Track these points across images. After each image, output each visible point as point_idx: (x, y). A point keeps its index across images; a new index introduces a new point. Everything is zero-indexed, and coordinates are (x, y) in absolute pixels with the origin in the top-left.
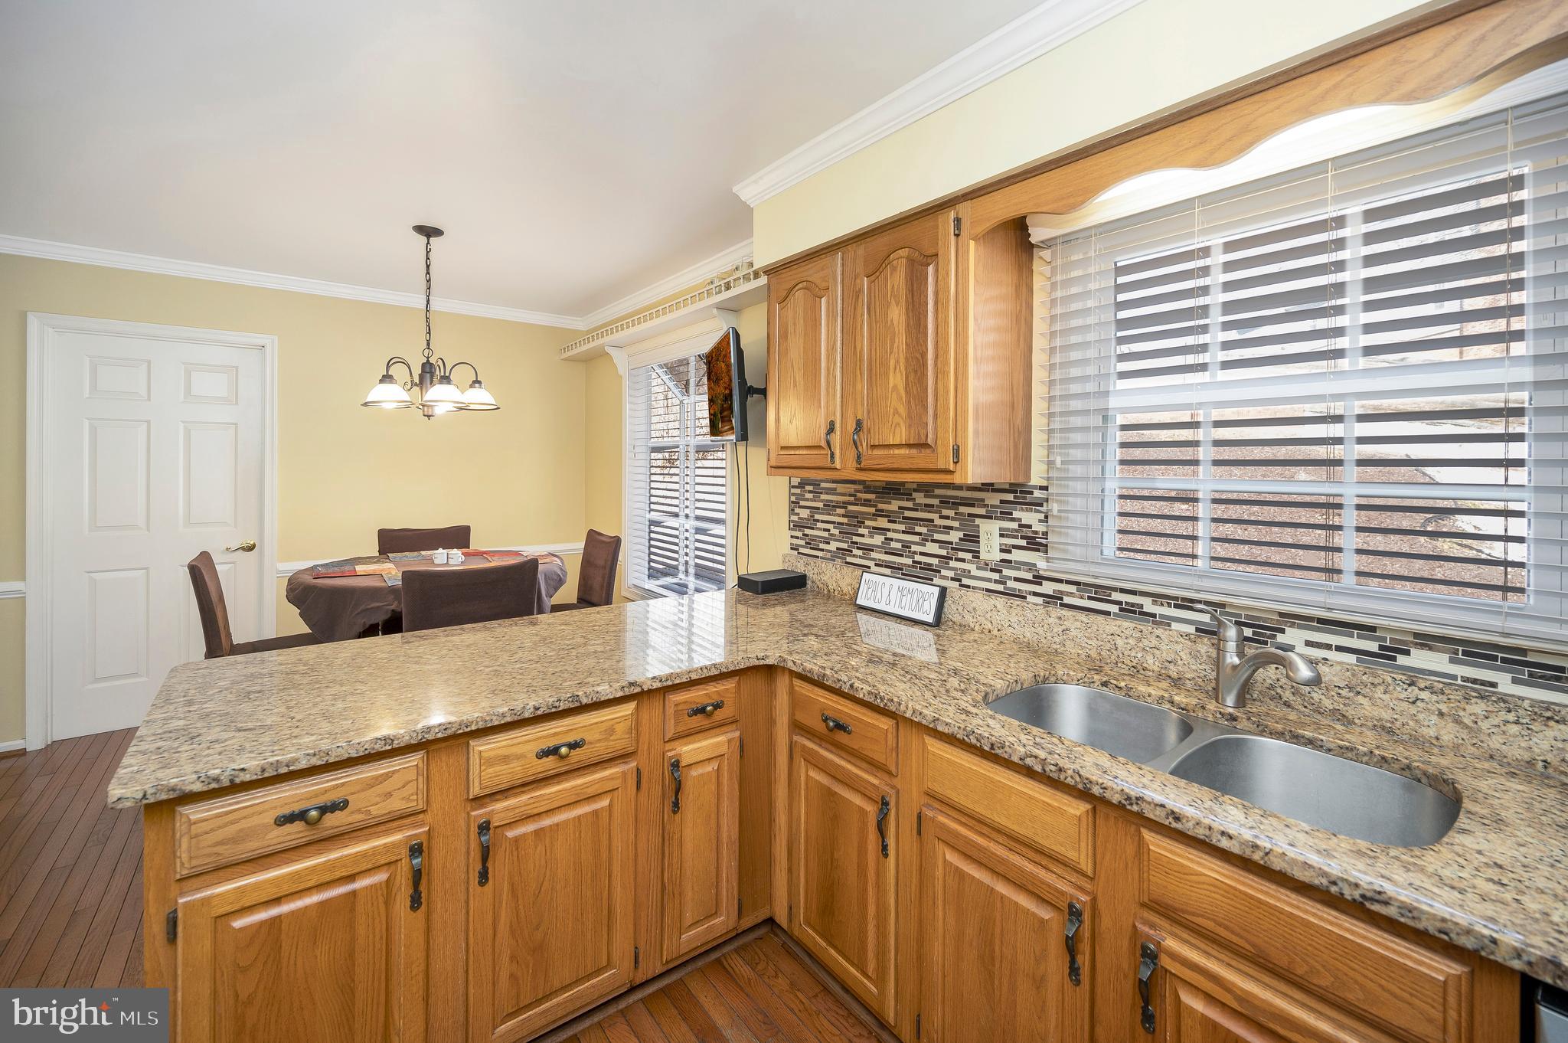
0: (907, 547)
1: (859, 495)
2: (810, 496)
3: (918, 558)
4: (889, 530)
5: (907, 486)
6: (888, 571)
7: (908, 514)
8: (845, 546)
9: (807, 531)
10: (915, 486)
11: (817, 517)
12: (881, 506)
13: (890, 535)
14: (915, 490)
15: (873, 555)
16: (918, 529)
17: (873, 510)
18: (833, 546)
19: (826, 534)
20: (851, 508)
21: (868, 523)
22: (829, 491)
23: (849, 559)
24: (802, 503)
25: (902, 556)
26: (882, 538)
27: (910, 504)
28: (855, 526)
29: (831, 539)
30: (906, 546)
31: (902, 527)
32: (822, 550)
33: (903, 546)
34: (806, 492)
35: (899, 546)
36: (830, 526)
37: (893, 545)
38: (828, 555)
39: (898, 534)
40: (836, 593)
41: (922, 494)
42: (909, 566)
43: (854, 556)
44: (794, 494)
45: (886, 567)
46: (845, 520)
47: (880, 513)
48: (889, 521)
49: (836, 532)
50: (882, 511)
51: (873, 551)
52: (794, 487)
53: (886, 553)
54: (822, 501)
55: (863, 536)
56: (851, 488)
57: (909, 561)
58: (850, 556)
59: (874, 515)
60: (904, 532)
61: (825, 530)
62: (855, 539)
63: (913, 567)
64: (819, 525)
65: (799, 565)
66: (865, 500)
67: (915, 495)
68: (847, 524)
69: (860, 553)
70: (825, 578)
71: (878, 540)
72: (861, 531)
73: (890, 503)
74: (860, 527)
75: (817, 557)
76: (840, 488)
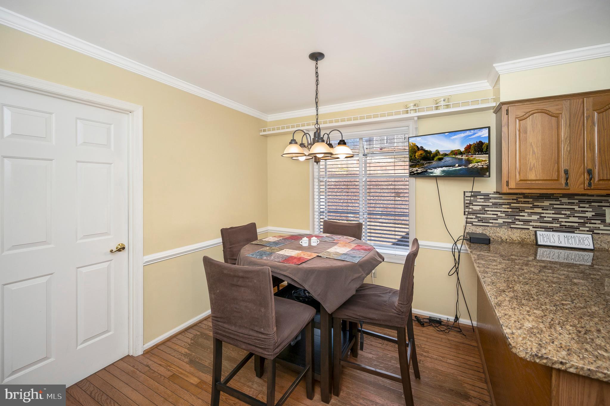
0: (556, 220)
1: (519, 200)
2: (483, 200)
3: (562, 224)
4: (543, 213)
5: (555, 195)
6: (543, 230)
7: (555, 206)
8: (510, 221)
9: (478, 215)
10: (561, 195)
11: (486, 209)
12: (535, 204)
13: (542, 215)
14: (560, 197)
15: (531, 224)
16: (563, 212)
17: (531, 205)
18: (500, 221)
19: (495, 216)
20: (512, 205)
21: (526, 211)
22: (495, 198)
23: (512, 226)
24: (474, 203)
25: (553, 223)
26: (538, 217)
27: (558, 203)
28: (517, 212)
29: (499, 218)
30: (554, 219)
31: (553, 212)
32: (492, 223)
33: (553, 219)
34: (478, 199)
35: (551, 219)
36: (499, 213)
37: (545, 219)
38: (497, 225)
39: (549, 215)
40: (508, 240)
41: (567, 199)
42: (557, 227)
43: (517, 224)
44: (467, 200)
45: (540, 228)
46: (510, 210)
47: (537, 207)
48: (542, 210)
49: (504, 215)
50: (538, 206)
51: (531, 222)
52: (466, 197)
53: (540, 222)
54: (491, 202)
55: (524, 216)
56: (515, 197)
57: (558, 225)
58: (514, 225)
59: (531, 207)
60: (553, 214)
61: (493, 214)
62: (517, 217)
63: (561, 227)
64: (488, 212)
65: (478, 230)
66: (524, 201)
67: (560, 199)
68: (510, 212)
69: (522, 223)
70: (500, 235)
71: (535, 217)
72: (521, 214)
73: (544, 202)
74: (522, 212)
75: (489, 226)
76: (504, 197)
